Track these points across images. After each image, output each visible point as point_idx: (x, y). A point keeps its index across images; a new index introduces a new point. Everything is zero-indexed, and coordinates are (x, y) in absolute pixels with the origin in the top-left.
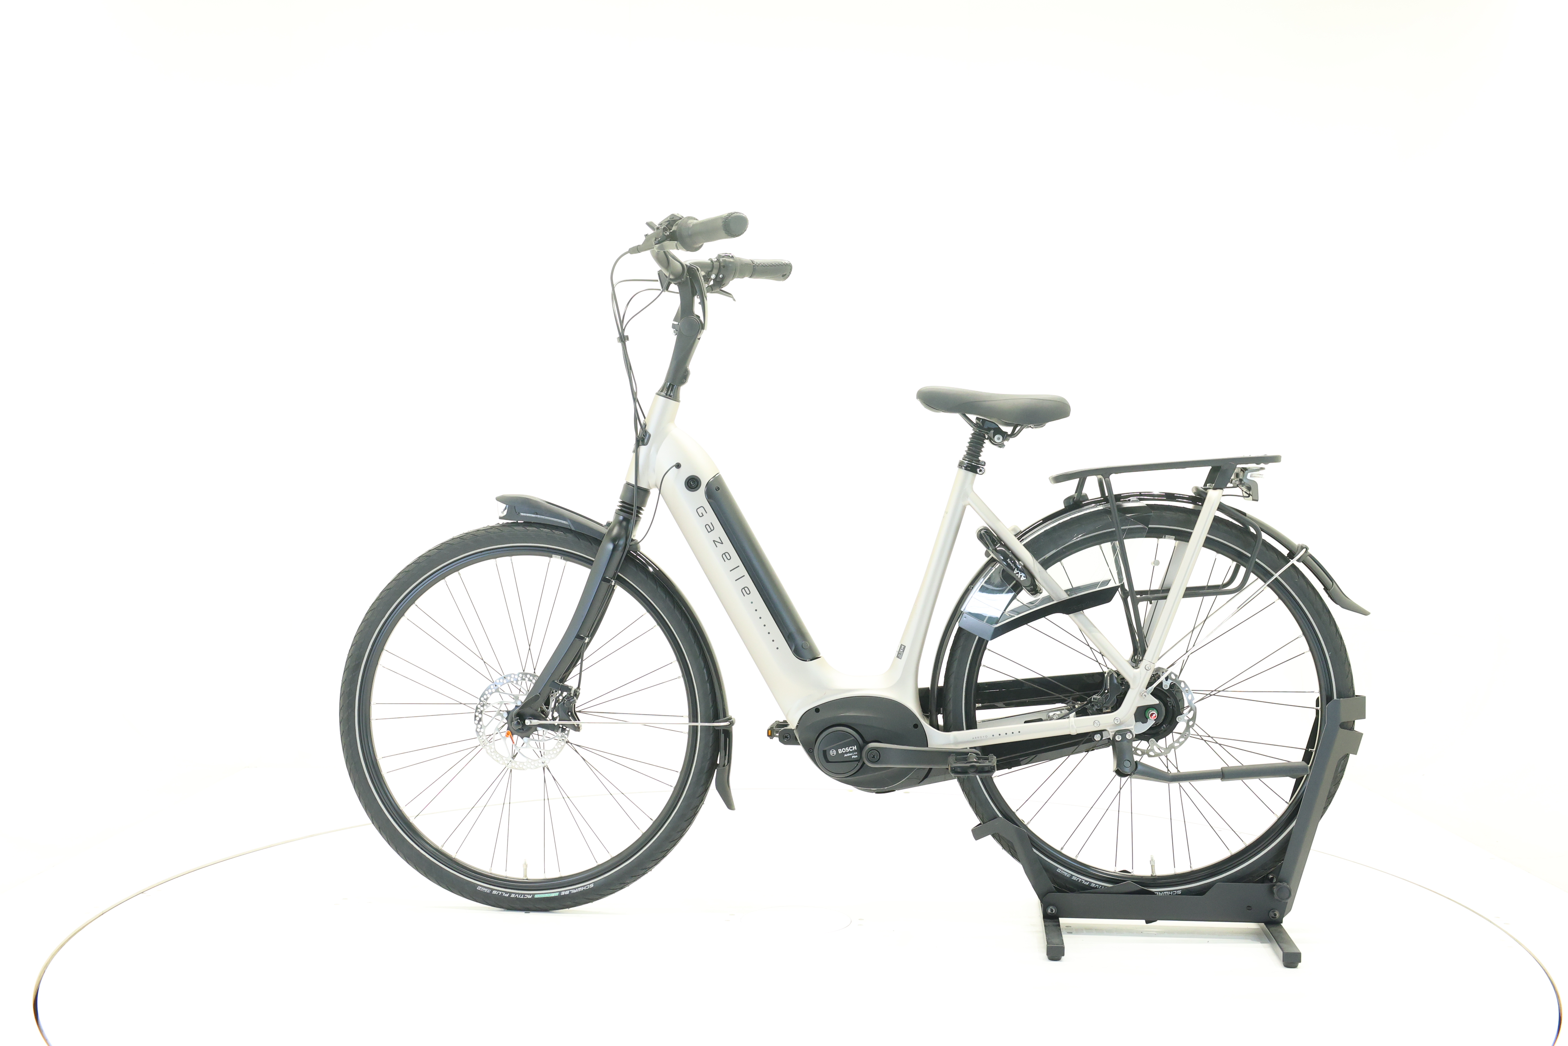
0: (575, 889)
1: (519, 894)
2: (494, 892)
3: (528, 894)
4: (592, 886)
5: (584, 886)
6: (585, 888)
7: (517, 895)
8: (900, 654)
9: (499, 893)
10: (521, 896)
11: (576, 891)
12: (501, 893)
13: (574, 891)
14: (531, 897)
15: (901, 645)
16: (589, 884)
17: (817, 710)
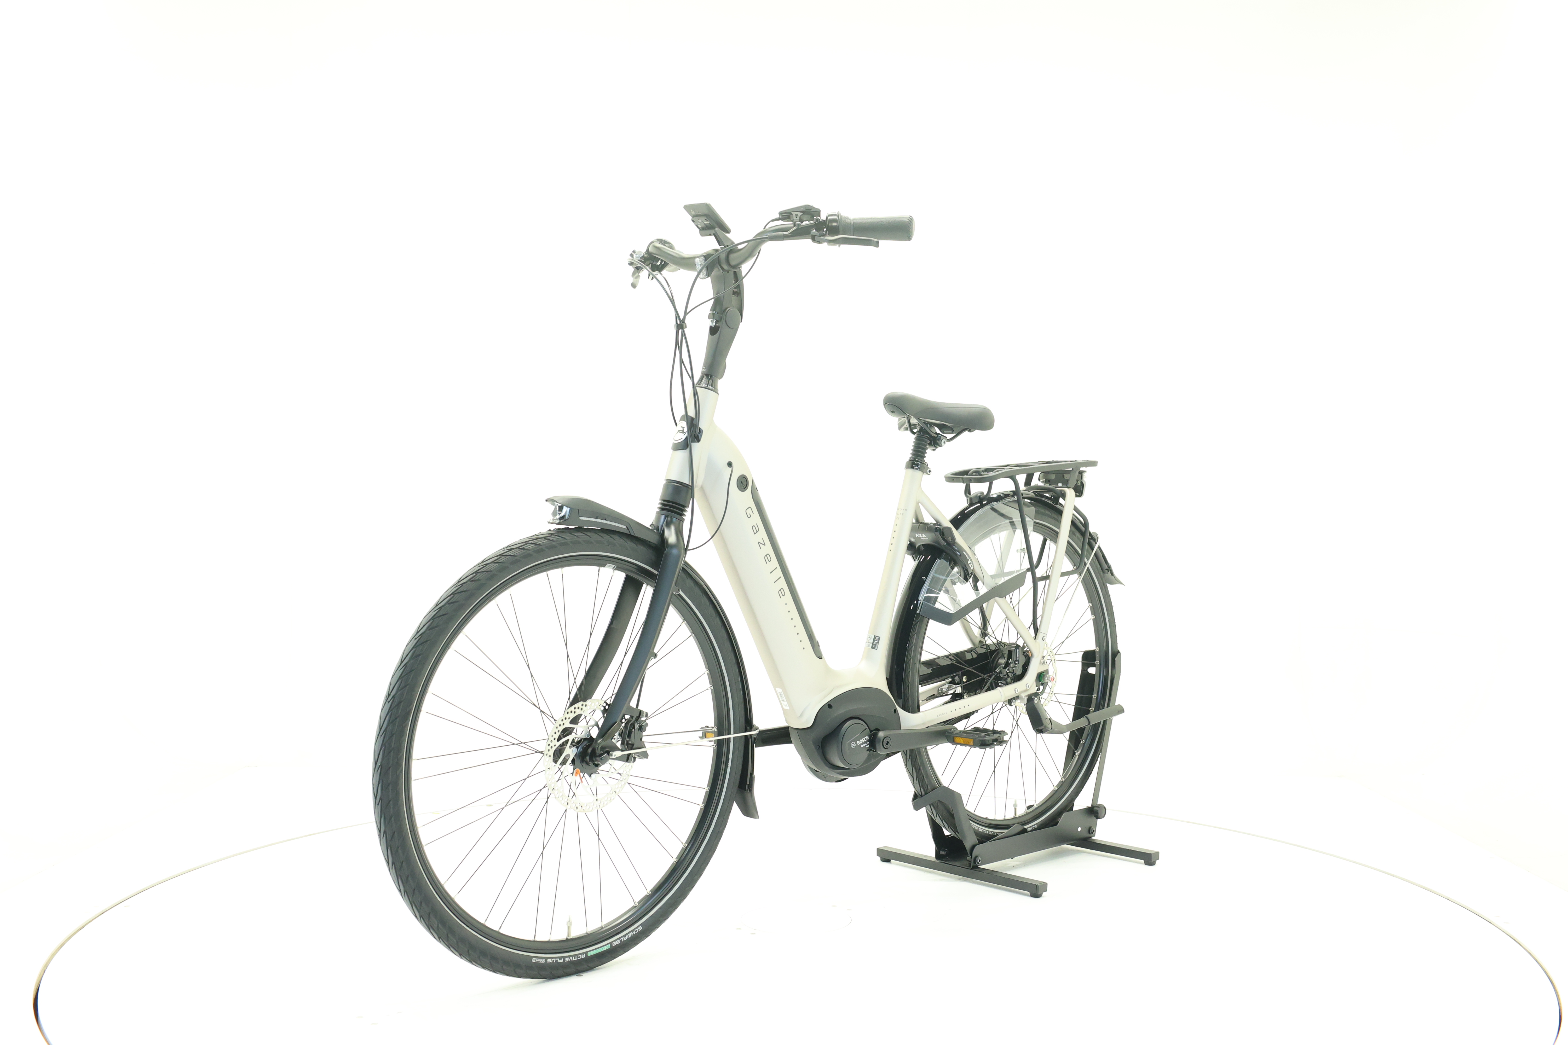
0: (624, 936)
1: (572, 956)
2: (549, 961)
3: (581, 954)
4: (640, 928)
5: (632, 931)
6: (634, 933)
7: (571, 958)
8: (875, 645)
9: (553, 961)
10: (575, 958)
11: (626, 938)
12: (555, 959)
13: (625, 939)
14: (584, 956)
15: (875, 637)
16: (637, 927)
17: (829, 705)
